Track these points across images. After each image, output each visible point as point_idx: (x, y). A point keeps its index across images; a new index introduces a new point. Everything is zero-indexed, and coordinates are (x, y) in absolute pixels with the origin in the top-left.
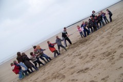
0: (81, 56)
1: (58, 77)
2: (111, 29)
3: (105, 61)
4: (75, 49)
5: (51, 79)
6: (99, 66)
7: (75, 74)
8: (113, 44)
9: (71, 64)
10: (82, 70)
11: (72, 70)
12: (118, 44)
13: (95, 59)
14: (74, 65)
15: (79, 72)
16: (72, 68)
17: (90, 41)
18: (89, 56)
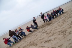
0: (47, 32)
1: (33, 44)
2: (64, 17)
3: (61, 36)
4: (43, 28)
5: (29, 46)
6: (57, 39)
7: (43, 43)
8: (65, 26)
9: (41, 37)
10: (47, 41)
11: (41, 41)
12: (68, 26)
13: (55, 35)
14: (43, 38)
15: (45, 42)
16: (41, 39)
17: (52, 24)
18: (51, 33)
